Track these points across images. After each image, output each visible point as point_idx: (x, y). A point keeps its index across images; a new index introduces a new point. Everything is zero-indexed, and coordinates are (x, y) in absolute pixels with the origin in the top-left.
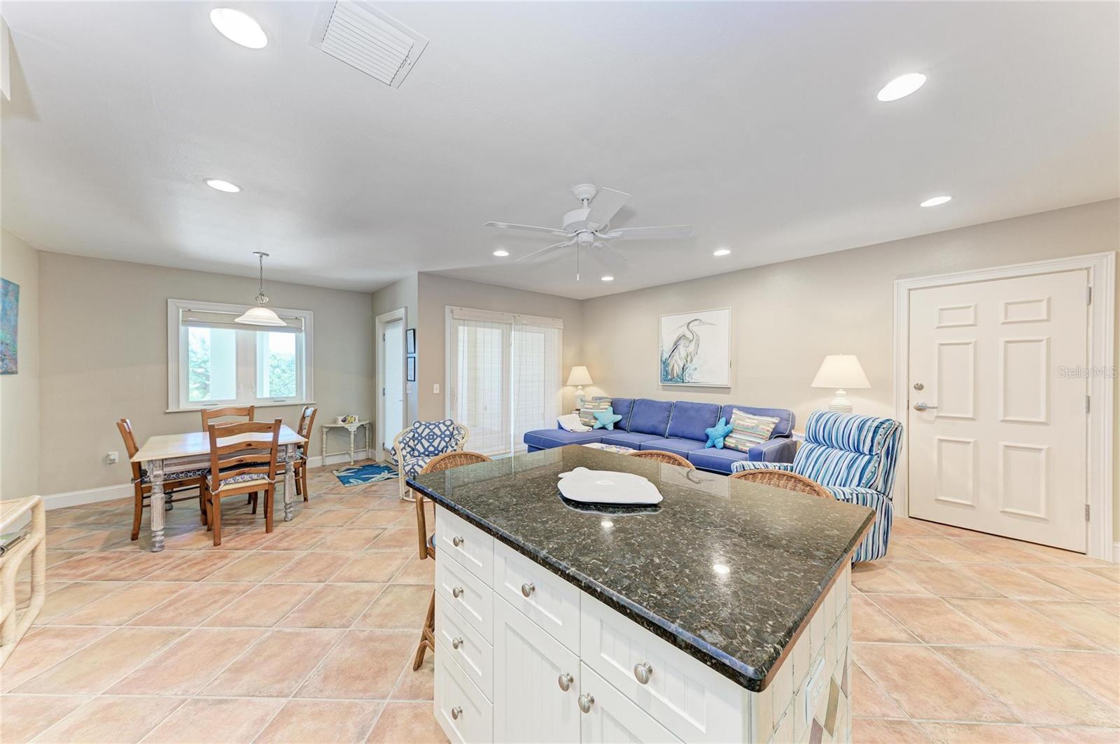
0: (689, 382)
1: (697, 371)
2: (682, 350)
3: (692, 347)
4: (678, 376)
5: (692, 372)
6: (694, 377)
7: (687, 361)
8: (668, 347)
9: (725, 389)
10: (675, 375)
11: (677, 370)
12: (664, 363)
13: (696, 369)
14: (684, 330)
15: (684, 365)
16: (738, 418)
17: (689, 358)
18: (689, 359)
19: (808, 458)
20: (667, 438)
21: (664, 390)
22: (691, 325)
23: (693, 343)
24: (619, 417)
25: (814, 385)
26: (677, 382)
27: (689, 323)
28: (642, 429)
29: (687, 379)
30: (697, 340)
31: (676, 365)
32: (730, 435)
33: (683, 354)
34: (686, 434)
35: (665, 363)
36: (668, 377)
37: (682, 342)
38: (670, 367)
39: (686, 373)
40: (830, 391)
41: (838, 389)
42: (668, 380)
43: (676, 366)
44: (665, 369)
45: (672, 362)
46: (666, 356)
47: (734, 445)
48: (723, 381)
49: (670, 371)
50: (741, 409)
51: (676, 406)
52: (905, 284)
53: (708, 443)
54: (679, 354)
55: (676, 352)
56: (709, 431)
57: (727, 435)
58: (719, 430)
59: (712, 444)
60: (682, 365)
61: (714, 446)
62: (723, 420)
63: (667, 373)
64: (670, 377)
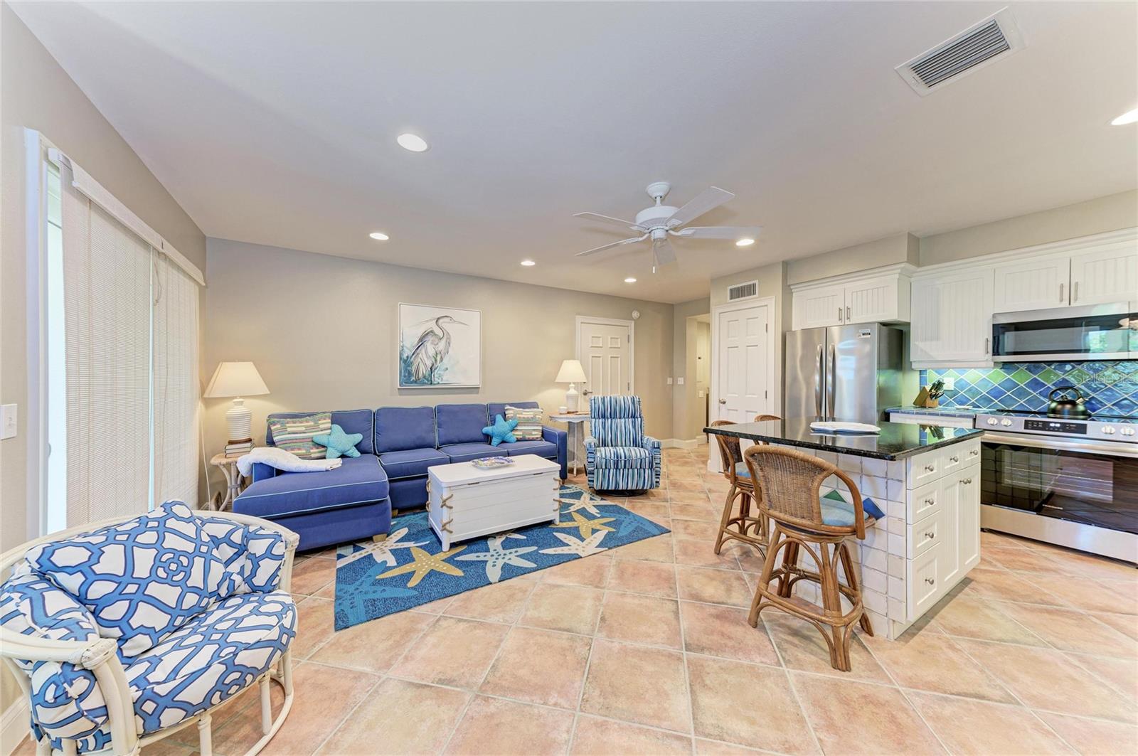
0: (438, 383)
1: (447, 371)
2: (430, 348)
3: (442, 345)
4: (424, 377)
5: (442, 373)
6: (446, 377)
7: (436, 360)
8: (410, 342)
9: (475, 389)
10: (420, 375)
11: (423, 370)
12: (405, 361)
13: (447, 369)
14: (432, 325)
15: (433, 365)
16: (511, 412)
18: (438, 358)
19: (604, 428)
20: (438, 448)
21: (400, 395)
22: (441, 321)
23: (443, 341)
24: (358, 437)
25: (556, 381)
26: (424, 384)
27: (439, 319)
28: (401, 445)
29: (436, 380)
30: (447, 338)
31: (422, 364)
32: (516, 428)
33: (431, 352)
34: (463, 438)
35: (407, 362)
36: (410, 377)
37: (430, 338)
38: (414, 368)
39: (436, 374)
40: (565, 385)
41: (570, 383)
42: (411, 383)
43: (422, 368)
44: (406, 370)
45: (417, 361)
46: (407, 353)
47: (521, 437)
48: (475, 381)
49: (414, 372)
50: (511, 405)
51: (440, 410)
52: (579, 319)
53: (495, 441)
54: (426, 352)
55: (422, 350)
56: (488, 429)
57: (513, 430)
58: (500, 426)
59: (500, 441)
60: (429, 364)
61: (503, 442)
62: (499, 417)
63: (410, 374)
64: (413, 378)
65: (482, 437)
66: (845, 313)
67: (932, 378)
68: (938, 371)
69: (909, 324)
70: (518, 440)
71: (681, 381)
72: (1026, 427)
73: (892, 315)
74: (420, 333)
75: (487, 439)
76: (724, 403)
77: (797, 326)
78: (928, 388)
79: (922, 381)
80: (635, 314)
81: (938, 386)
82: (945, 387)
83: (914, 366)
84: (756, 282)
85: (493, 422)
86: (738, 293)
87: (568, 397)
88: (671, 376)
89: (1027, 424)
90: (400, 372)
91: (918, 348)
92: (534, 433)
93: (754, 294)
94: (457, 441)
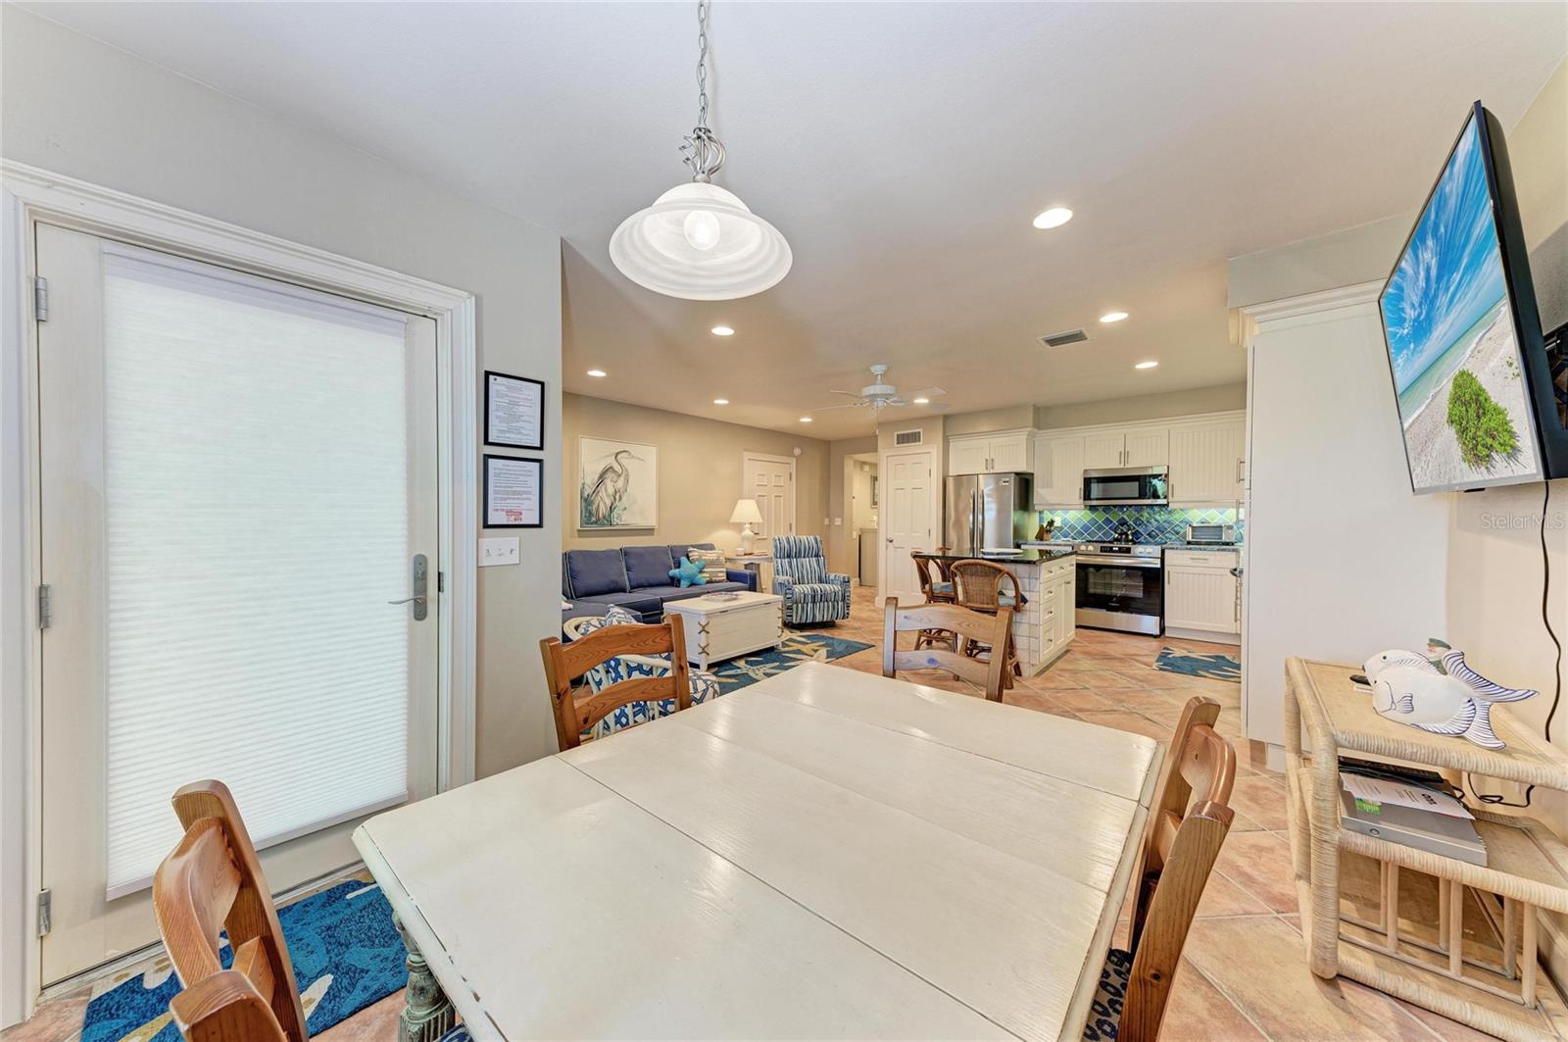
1: (626, 511)
2: (609, 486)
3: (620, 483)
4: (604, 517)
6: (626, 518)
7: (615, 499)
8: (591, 479)
9: (649, 531)
10: (601, 515)
11: (603, 510)
12: (586, 500)
13: (625, 508)
14: (611, 461)
15: (612, 504)
16: (695, 554)
17: (617, 495)
18: (617, 497)
19: (791, 567)
20: (630, 593)
21: (579, 537)
22: (619, 456)
23: (622, 478)
25: (731, 521)
26: (604, 525)
27: (618, 454)
29: (615, 521)
30: (626, 475)
31: (603, 503)
33: (611, 490)
34: (652, 581)
35: (587, 501)
36: (590, 517)
37: (610, 475)
38: (594, 507)
39: (615, 514)
40: (739, 527)
41: (746, 524)
42: (592, 523)
43: (602, 506)
44: (586, 509)
45: (597, 500)
46: (588, 491)
48: (650, 521)
49: (594, 512)
50: (693, 546)
51: (626, 553)
52: (747, 455)
53: (684, 583)
54: (606, 490)
55: (602, 488)
56: (674, 572)
57: (701, 572)
58: (687, 568)
59: (689, 584)
60: (609, 503)
61: (693, 584)
62: (684, 559)
63: (590, 513)
64: (594, 519)
65: (669, 581)
66: (989, 463)
67: (1047, 516)
68: (1051, 511)
69: (1032, 474)
70: (708, 582)
71: (838, 522)
72: (1101, 551)
73: (1022, 468)
74: (600, 469)
75: (674, 582)
76: (891, 541)
77: (953, 472)
78: (1045, 525)
79: (1041, 519)
80: (797, 451)
81: (1051, 523)
82: (1055, 524)
83: (1036, 508)
84: (921, 430)
85: (678, 565)
86: (903, 439)
87: (744, 539)
88: (828, 516)
89: (1103, 550)
90: (581, 512)
91: (1040, 493)
92: (720, 575)
93: (919, 441)
94: (646, 584)
